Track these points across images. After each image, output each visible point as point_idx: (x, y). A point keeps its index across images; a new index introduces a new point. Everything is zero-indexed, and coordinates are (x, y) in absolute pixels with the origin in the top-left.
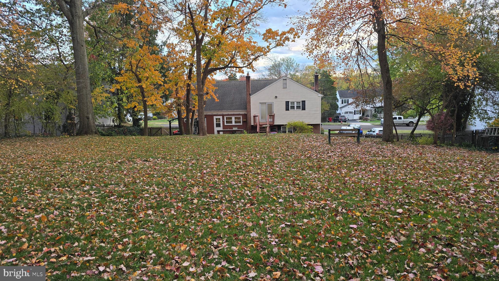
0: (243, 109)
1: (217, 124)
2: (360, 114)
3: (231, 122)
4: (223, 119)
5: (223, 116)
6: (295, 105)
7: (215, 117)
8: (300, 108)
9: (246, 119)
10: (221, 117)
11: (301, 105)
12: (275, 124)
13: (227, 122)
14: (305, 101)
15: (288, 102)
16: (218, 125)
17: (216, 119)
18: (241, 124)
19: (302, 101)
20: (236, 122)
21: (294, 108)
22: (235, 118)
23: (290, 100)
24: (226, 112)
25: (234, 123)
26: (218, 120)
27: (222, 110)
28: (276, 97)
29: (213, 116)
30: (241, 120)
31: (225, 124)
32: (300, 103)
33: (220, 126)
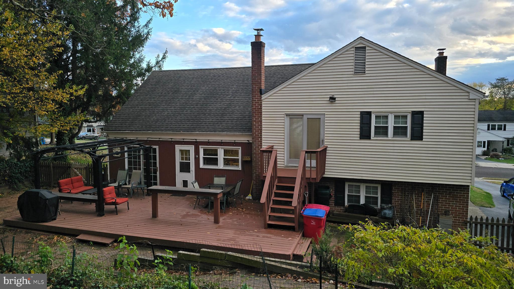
0: (244, 131)
1: (181, 164)
2: (484, 147)
3: (215, 162)
4: (197, 152)
5: (197, 144)
6: (391, 124)
7: (178, 148)
8: (405, 134)
9: (251, 155)
10: (192, 148)
11: (409, 125)
12: (328, 174)
13: (206, 161)
14: (422, 113)
15: (369, 113)
16: (185, 168)
17: (182, 151)
18: (240, 168)
19: (414, 114)
20: (227, 162)
21: (386, 134)
22: (226, 152)
23: (375, 109)
24: (202, 135)
25: (221, 165)
26: (185, 153)
27: (194, 129)
28: (332, 99)
29: (173, 143)
30: (240, 157)
31: (202, 166)
32: (406, 117)
33: (188, 171)
